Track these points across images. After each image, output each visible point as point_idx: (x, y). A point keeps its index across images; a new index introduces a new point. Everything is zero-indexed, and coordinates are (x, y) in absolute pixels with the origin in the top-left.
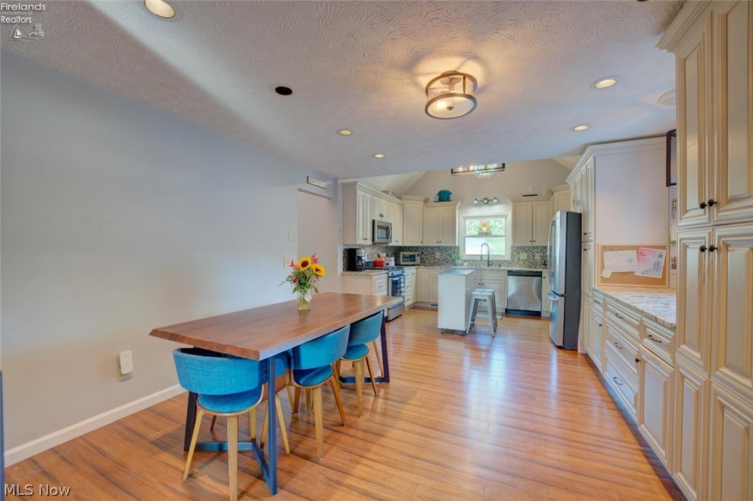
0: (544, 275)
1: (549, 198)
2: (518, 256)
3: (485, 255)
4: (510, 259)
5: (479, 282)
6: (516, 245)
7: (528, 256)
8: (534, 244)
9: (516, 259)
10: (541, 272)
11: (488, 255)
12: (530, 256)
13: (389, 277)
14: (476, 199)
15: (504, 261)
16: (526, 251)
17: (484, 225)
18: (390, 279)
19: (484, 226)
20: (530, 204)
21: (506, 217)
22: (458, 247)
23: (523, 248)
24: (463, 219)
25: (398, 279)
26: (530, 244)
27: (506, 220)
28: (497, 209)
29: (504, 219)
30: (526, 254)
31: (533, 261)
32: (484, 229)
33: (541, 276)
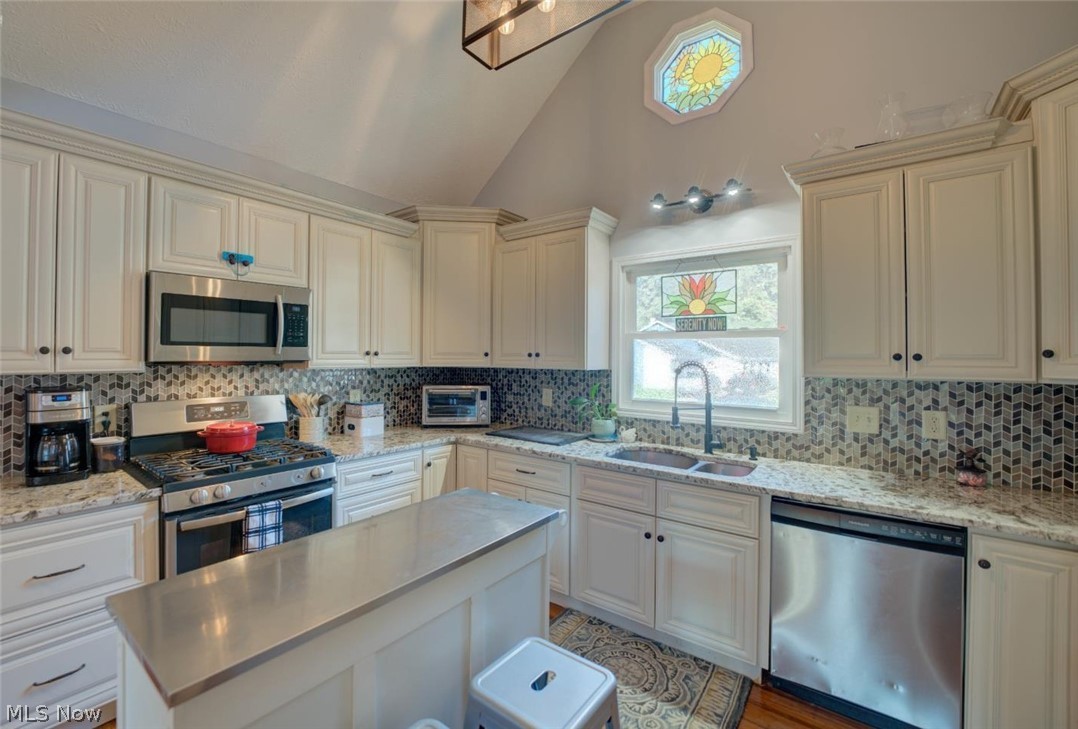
0: (978, 548)
1: (999, 134)
2: (835, 415)
3: (694, 407)
4: (799, 428)
5: (648, 524)
6: (829, 372)
7: (885, 422)
8: (918, 372)
9: (825, 432)
10: (962, 531)
11: (708, 408)
12: (895, 419)
13: (164, 517)
14: (659, 197)
15: (776, 436)
16: (874, 401)
17: (697, 291)
18: (171, 525)
19: (694, 297)
20: (891, 178)
21: (780, 255)
22: (606, 374)
23: (862, 385)
24: (622, 276)
25: (239, 514)
26: (895, 372)
27: (783, 266)
28: (744, 229)
29: (774, 267)
30: (874, 412)
31: (909, 445)
32: (697, 308)
33: (961, 551)
